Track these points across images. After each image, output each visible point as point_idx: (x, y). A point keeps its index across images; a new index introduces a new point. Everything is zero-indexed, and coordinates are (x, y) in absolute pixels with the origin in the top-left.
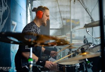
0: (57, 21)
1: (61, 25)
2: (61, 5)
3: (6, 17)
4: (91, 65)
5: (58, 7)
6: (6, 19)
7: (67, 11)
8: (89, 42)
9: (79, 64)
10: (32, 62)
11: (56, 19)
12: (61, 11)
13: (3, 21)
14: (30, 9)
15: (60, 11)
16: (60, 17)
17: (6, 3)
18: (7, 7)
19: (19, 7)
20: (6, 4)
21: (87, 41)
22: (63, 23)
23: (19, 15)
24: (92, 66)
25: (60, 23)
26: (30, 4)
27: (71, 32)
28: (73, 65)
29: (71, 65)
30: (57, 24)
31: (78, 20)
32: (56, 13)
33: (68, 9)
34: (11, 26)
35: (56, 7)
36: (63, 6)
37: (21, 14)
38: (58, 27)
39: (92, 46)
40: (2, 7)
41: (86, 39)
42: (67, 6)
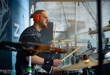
0: (61, 23)
1: (66, 28)
2: (66, 7)
3: (7, 20)
4: (93, 72)
5: (62, 10)
6: (6, 21)
7: (72, 13)
8: (93, 47)
9: (82, 70)
10: (30, 71)
11: (60, 21)
12: (66, 13)
13: (3, 24)
14: (33, 11)
15: (64, 14)
16: (64, 20)
17: (6, 4)
18: (7, 9)
19: (22, 8)
20: (7, 6)
21: (91, 46)
22: (67, 26)
23: (21, 17)
24: (94, 74)
25: (64, 26)
26: (33, 6)
27: (76, 35)
28: (76, 71)
29: (74, 71)
30: (61, 27)
31: (83, 22)
32: (60, 15)
33: (73, 12)
34: (13, 29)
35: (60, 9)
36: (67, 8)
37: (24, 16)
38: (62, 29)
39: (95, 51)
40: (2, 9)
41: (90, 44)
42: (72, 8)
